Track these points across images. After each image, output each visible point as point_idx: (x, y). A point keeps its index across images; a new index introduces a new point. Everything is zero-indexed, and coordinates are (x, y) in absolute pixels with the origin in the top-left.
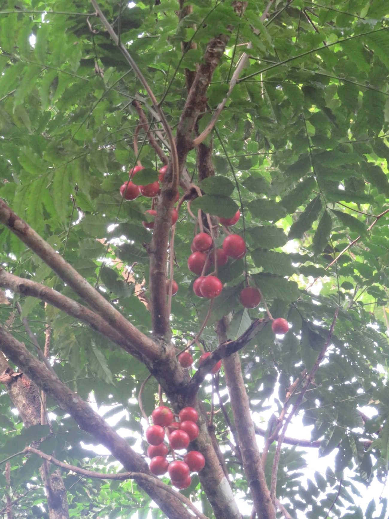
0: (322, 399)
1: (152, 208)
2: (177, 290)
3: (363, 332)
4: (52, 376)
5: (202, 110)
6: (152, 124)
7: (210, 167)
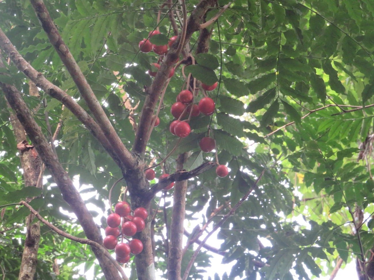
0: (235, 224)
1: (157, 62)
2: (158, 125)
3: (277, 187)
4: (54, 156)
5: (213, 6)
6: (174, 5)
7: (206, 46)
